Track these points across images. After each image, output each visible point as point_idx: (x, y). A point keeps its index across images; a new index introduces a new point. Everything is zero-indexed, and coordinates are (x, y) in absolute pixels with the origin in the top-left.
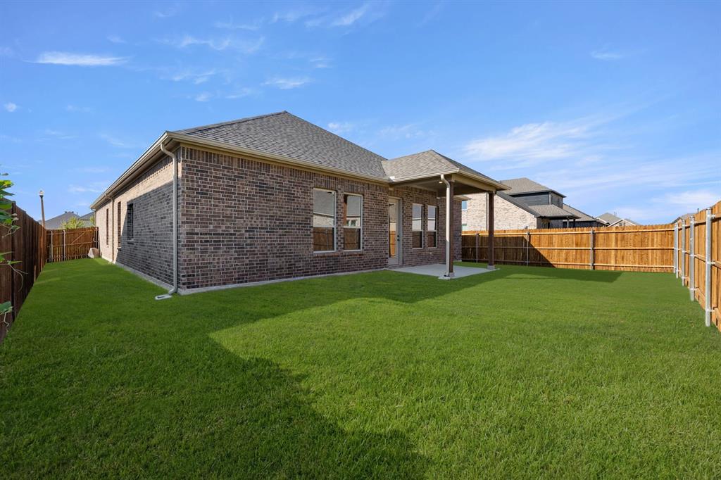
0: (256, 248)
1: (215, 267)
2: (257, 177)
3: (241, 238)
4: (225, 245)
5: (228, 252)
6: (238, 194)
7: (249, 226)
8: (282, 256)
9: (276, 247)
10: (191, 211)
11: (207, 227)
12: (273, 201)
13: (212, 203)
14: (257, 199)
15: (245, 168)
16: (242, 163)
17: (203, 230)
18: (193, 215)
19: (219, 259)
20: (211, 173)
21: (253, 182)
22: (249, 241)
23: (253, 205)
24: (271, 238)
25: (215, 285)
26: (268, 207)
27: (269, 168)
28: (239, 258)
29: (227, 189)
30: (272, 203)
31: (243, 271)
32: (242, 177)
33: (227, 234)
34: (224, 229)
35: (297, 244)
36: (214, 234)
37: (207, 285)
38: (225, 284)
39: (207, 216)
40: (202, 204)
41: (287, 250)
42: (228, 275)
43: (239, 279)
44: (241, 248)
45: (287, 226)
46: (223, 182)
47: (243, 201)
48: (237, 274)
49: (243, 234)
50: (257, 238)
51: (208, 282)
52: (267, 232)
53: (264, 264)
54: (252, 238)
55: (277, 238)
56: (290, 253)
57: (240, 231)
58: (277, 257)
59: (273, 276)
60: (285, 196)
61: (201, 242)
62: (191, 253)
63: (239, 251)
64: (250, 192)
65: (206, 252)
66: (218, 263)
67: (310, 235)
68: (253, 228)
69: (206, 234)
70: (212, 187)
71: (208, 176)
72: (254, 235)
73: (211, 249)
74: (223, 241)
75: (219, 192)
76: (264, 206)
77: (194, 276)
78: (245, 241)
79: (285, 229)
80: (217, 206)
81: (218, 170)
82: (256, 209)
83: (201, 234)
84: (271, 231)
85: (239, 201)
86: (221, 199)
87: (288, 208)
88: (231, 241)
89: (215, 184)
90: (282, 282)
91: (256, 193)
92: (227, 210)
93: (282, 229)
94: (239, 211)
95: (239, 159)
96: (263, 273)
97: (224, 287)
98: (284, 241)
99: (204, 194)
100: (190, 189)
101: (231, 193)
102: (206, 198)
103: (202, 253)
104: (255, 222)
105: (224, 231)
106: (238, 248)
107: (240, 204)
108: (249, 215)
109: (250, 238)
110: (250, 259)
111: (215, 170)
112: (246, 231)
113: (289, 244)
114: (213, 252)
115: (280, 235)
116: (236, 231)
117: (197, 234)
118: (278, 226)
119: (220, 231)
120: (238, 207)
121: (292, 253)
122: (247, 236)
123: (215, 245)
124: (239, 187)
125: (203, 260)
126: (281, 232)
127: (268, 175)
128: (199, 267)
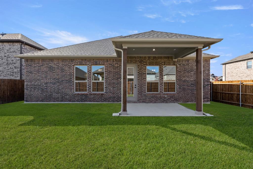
0: (48, 90)
1: (34, 96)
2: (49, 64)
3: (43, 86)
4: (37, 89)
5: (38, 91)
6: (42, 71)
7: (46, 82)
8: (59, 93)
9: (56, 90)
10: (27, 78)
11: (32, 83)
12: (55, 72)
13: (33, 75)
14: (48, 72)
15: (44, 62)
16: (43, 61)
17: (31, 84)
18: (28, 79)
19: (35, 93)
20: (33, 65)
21: (47, 67)
22: (45, 87)
23: (47, 75)
24: (54, 86)
25: (34, 102)
26: (53, 75)
27: (53, 61)
28: (42, 93)
29: (38, 70)
30: (54, 73)
31: (43, 98)
32: (43, 66)
33: (38, 85)
34: (37, 83)
35: (66, 89)
36: (34, 85)
37: (31, 101)
38: (37, 102)
39: (32, 79)
40: (30, 76)
41: (61, 91)
42: (38, 99)
43: (42, 100)
44: (43, 90)
45: (61, 82)
46: (37, 68)
47: (43, 74)
48: (41, 99)
49: (43, 85)
50: (49, 86)
51: (32, 100)
52: (52, 84)
53: (51, 96)
54: (47, 86)
55: (56, 86)
56: (62, 92)
57: (42, 84)
58: (56, 93)
59: (55, 100)
60: (60, 70)
61: (30, 88)
62: (27, 91)
63: (42, 91)
64: (46, 70)
65: (31, 91)
66: (35, 95)
67: (72, 85)
68: (47, 83)
69: (31, 85)
70: (33, 70)
71: (32, 67)
72: (47, 85)
73: (33, 90)
74: (37, 87)
75: (35, 71)
76: (51, 75)
77: (28, 98)
78: (44, 88)
79: (60, 83)
80: (35, 76)
81: (35, 64)
82: (48, 76)
83: (30, 85)
84: (54, 84)
85: (42, 74)
86: (36, 74)
87: (61, 75)
88: (39, 87)
89: (34, 69)
90: (59, 103)
91: (48, 70)
92: (38, 77)
93: (59, 83)
94: (42, 77)
95: (42, 59)
96: (51, 99)
97: (36, 103)
98: (59, 88)
99: (31, 72)
100: (27, 71)
101: (39, 71)
102: (31, 74)
103: (30, 91)
104: (48, 81)
105: (37, 84)
106: (42, 90)
107: (42, 75)
108: (46, 78)
109: (46, 86)
110: (46, 94)
111: (34, 64)
112: (45, 84)
113: (62, 89)
114: (33, 91)
115: (58, 85)
116: (41, 84)
117: (29, 85)
118: (57, 82)
119: (36, 84)
120: (42, 76)
121: (63, 92)
122: (45, 86)
123: (34, 89)
124: (42, 69)
125: (30, 93)
126: (58, 84)
127: (53, 63)
128: (29, 96)
